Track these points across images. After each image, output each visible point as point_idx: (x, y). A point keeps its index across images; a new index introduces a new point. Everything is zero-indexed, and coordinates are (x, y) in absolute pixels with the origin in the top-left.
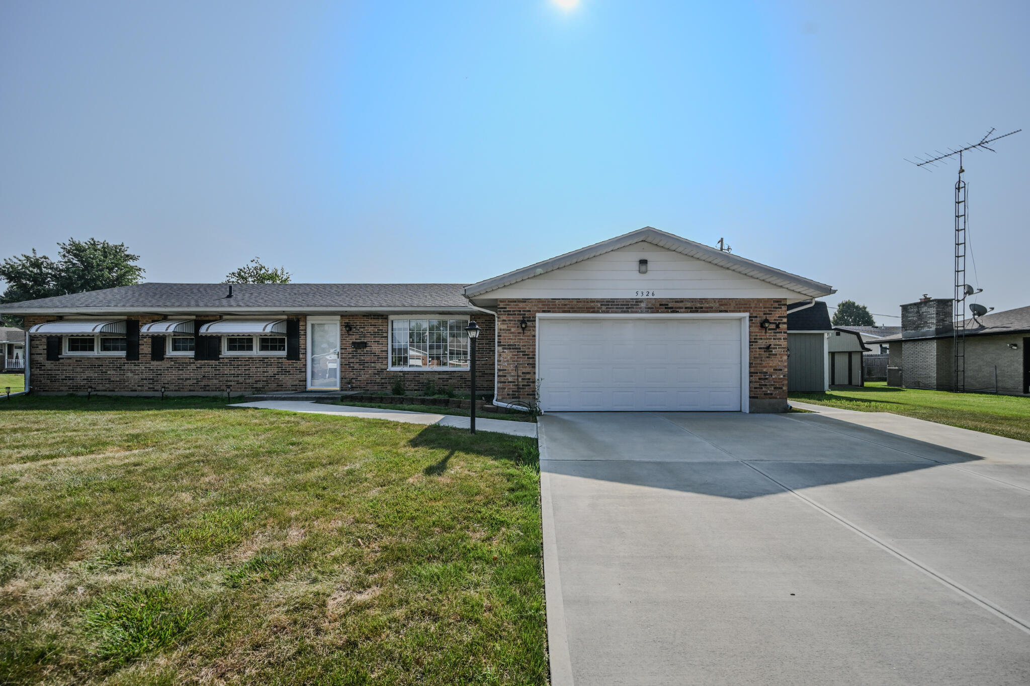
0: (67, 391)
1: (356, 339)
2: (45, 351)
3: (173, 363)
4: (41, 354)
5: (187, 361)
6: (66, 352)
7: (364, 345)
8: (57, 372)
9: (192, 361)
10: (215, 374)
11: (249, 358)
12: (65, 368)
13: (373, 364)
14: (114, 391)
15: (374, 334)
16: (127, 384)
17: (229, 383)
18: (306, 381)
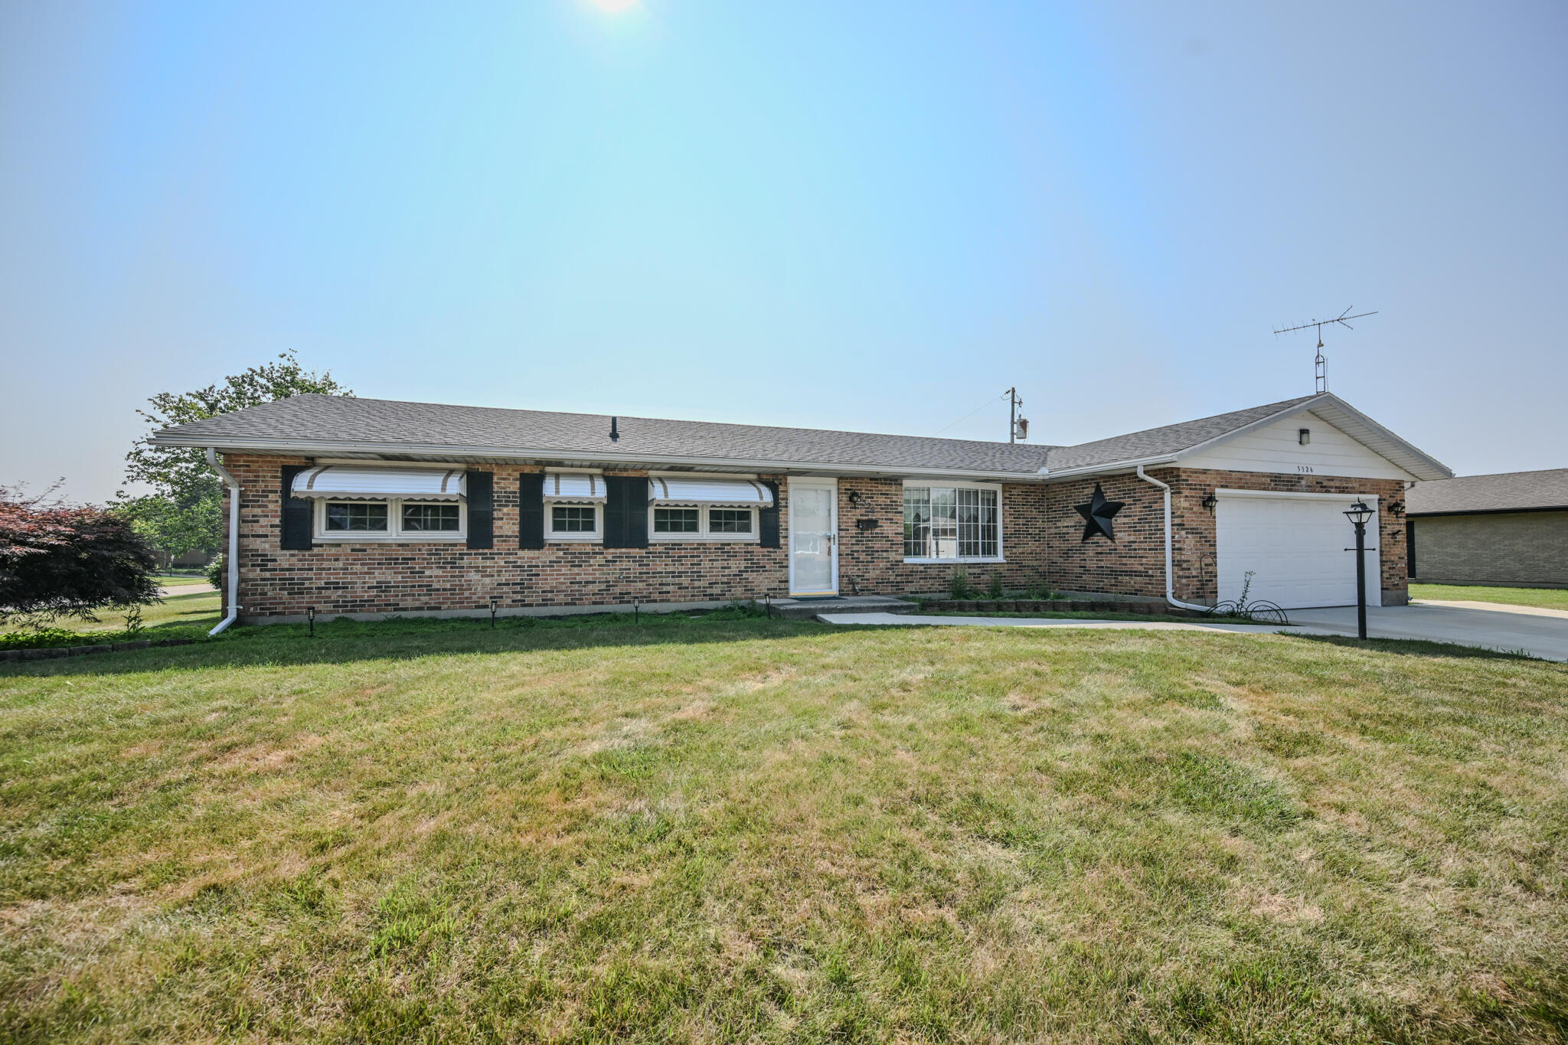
0: (330, 612)
1: (861, 515)
2: (277, 531)
3: (561, 553)
4: (266, 536)
5: (589, 549)
6: (321, 532)
7: (872, 524)
8: (311, 574)
9: (597, 549)
10: (640, 573)
11: (698, 544)
12: (325, 565)
13: (885, 554)
14: (439, 608)
15: (886, 508)
16: (467, 594)
17: (665, 589)
18: (787, 581)
